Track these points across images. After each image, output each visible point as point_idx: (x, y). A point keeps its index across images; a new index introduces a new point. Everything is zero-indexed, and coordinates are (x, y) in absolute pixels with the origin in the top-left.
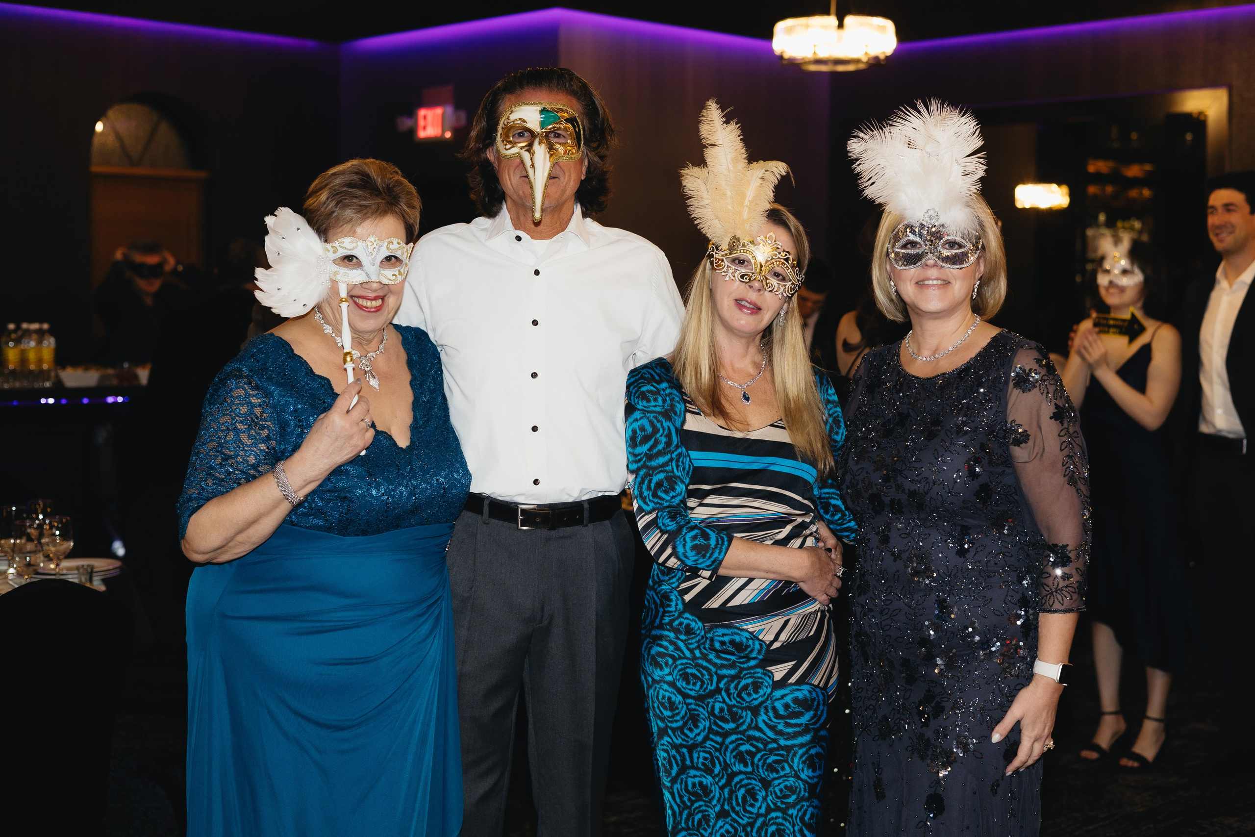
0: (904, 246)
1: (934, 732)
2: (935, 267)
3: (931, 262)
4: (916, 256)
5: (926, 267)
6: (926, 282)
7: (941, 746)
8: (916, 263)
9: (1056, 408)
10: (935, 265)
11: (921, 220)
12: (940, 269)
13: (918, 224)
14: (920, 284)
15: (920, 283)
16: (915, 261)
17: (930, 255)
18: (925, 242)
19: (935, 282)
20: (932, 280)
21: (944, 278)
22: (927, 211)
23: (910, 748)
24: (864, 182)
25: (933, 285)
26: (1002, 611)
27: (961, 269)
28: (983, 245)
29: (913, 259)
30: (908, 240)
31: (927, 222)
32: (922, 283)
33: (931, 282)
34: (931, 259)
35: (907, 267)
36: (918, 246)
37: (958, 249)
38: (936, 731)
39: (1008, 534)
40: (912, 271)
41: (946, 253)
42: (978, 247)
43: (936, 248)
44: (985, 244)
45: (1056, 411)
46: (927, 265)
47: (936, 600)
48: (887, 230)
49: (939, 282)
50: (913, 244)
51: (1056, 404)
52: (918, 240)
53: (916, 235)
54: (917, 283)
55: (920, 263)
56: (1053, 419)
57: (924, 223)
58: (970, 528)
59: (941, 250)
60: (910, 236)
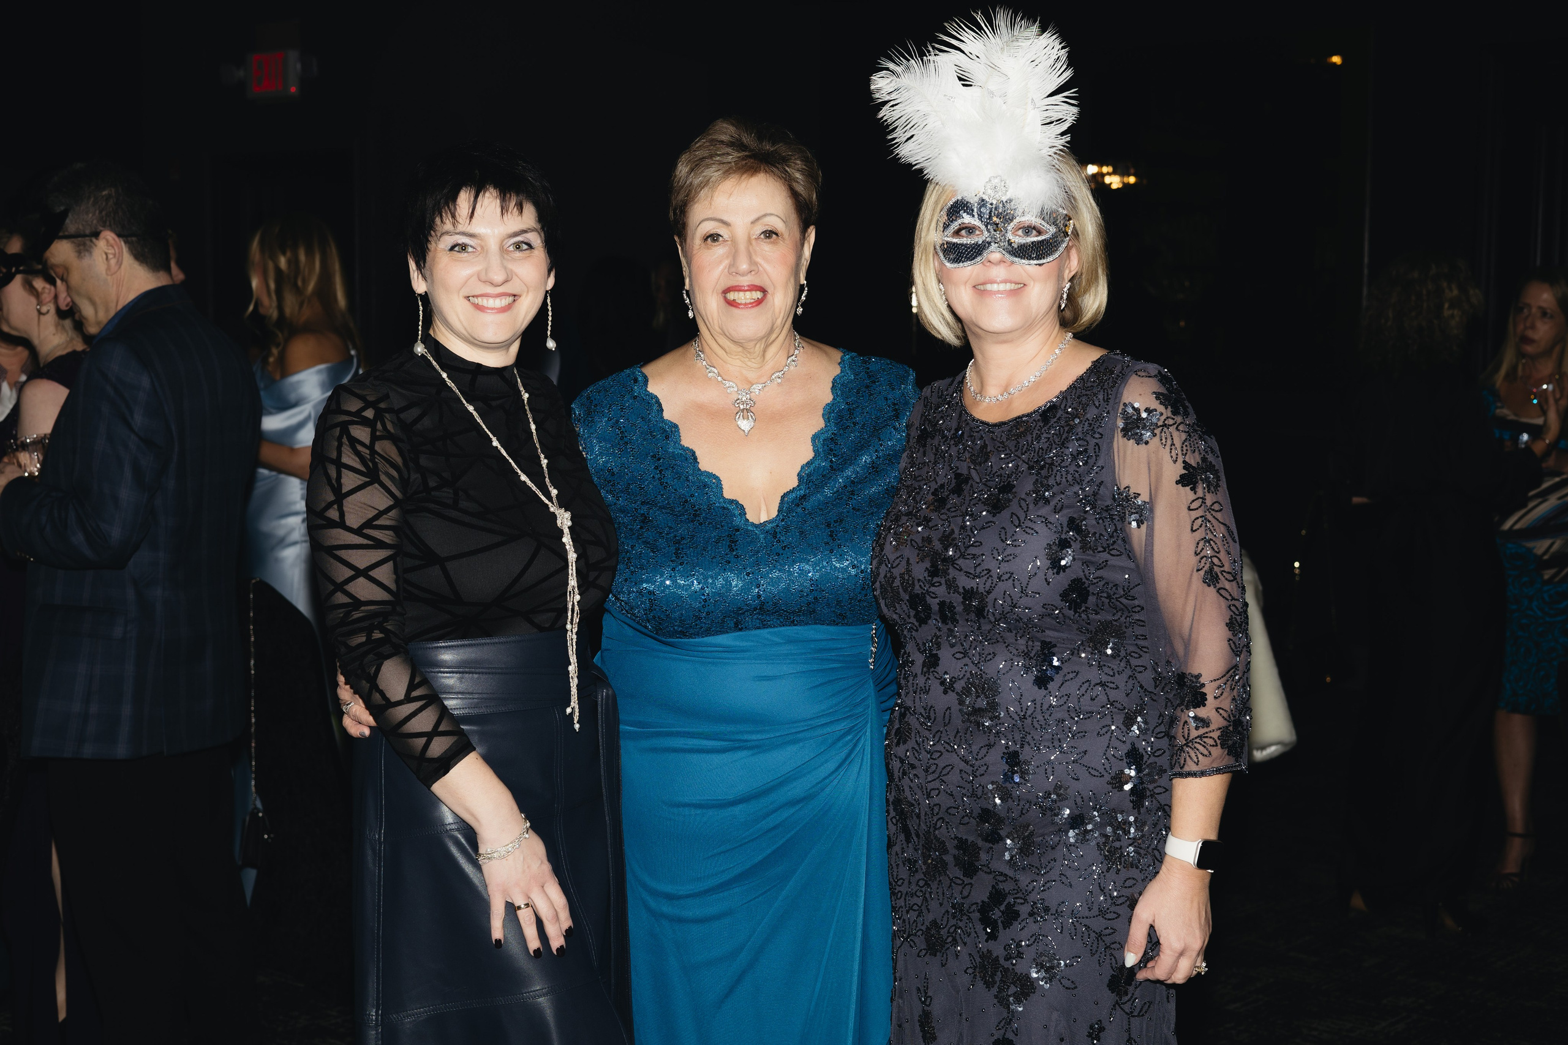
0: (957, 233)
1: (1005, 948)
2: (1002, 264)
4: (974, 248)
5: (988, 264)
6: (989, 287)
7: (1013, 969)
8: (974, 259)
9: (1184, 468)
10: (1002, 261)
11: (981, 193)
12: (1010, 266)
13: (976, 199)
14: (979, 290)
15: (979, 288)
17: (994, 246)
18: (987, 226)
19: (1002, 287)
20: (998, 283)
21: (1017, 279)
22: (990, 180)
23: (970, 971)
24: (897, 136)
25: (999, 292)
26: (1102, 770)
27: (1040, 265)
28: (1074, 228)
29: (970, 252)
30: (963, 223)
31: (989, 196)
32: (982, 287)
33: (995, 287)
34: (995, 253)
35: (962, 265)
36: (977, 232)
37: (1036, 236)
38: (1007, 947)
39: (1112, 656)
40: (967, 270)
41: (1018, 240)
42: (1067, 233)
43: (1004, 235)
44: (1077, 226)
45: (1184, 472)
46: (990, 261)
47: (1004, 753)
49: (1009, 286)
50: (971, 230)
51: (1184, 462)
52: (975, 222)
53: (973, 216)
54: (974, 287)
55: (979, 258)
56: (1180, 485)
57: (985, 197)
58: (1055, 646)
59: (1011, 238)
60: (967, 219)
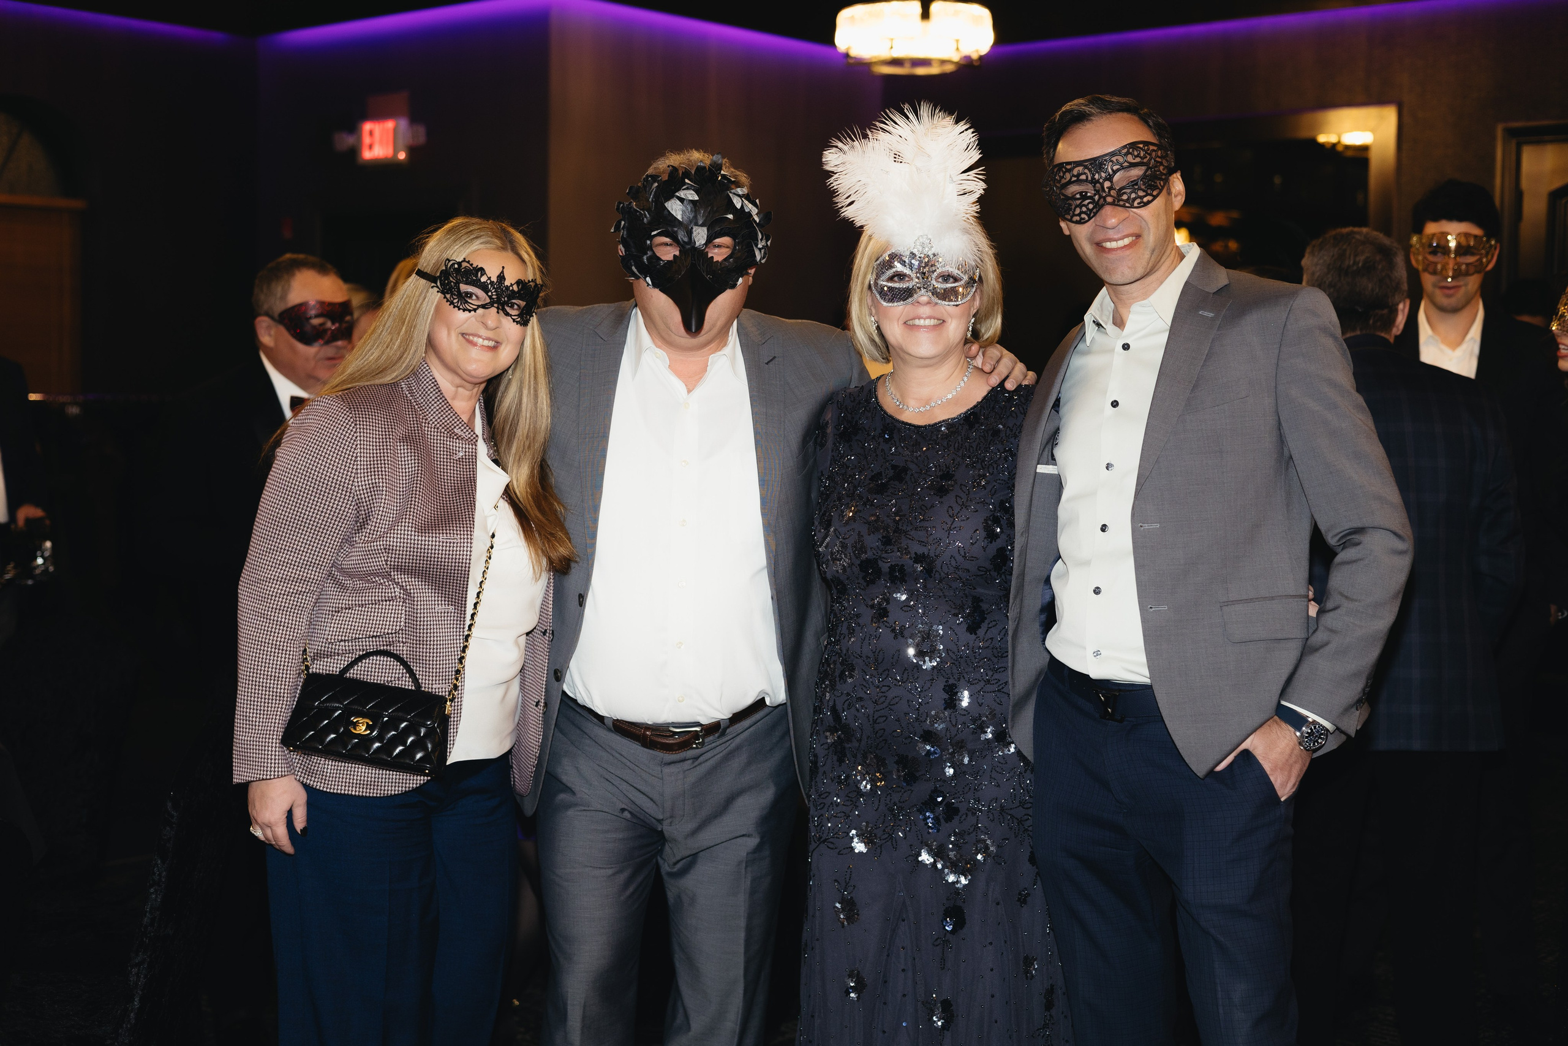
0: (891, 279)
2: (928, 305)
3: (924, 299)
4: (905, 291)
5: (917, 304)
6: (917, 322)
8: (906, 300)
10: (929, 303)
11: (912, 249)
12: (934, 306)
13: (908, 253)
15: (908, 323)
16: (904, 297)
17: (922, 290)
18: (915, 275)
19: (928, 322)
20: (925, 319)
21: (939, 317)
22: (919, 238)
24: (841, 201)
25: (925, 327)
27: (957, 305)
28: (980, 276)
29: (902, 294)
30: (896, 271)
31: (919, 251)
32: (911, 323)
33: (922, 322)
34: (923, 296)
35: (896, 304)
36: (907, 279)
37: (954, 283)
40: (898, 309)
41: (940, 286)
42: (975, 280)
43: (930, 282)
44: (982, 275)
46: (918, 302)
48: (870, 259)
49: (932, 322)
50: (901, 276)
52: (907, 271)
53: (905, 266)
54: (905, 323)
55: (910, 300)
57: (915, 251)
59: (935, 284)
60: (899, 267)
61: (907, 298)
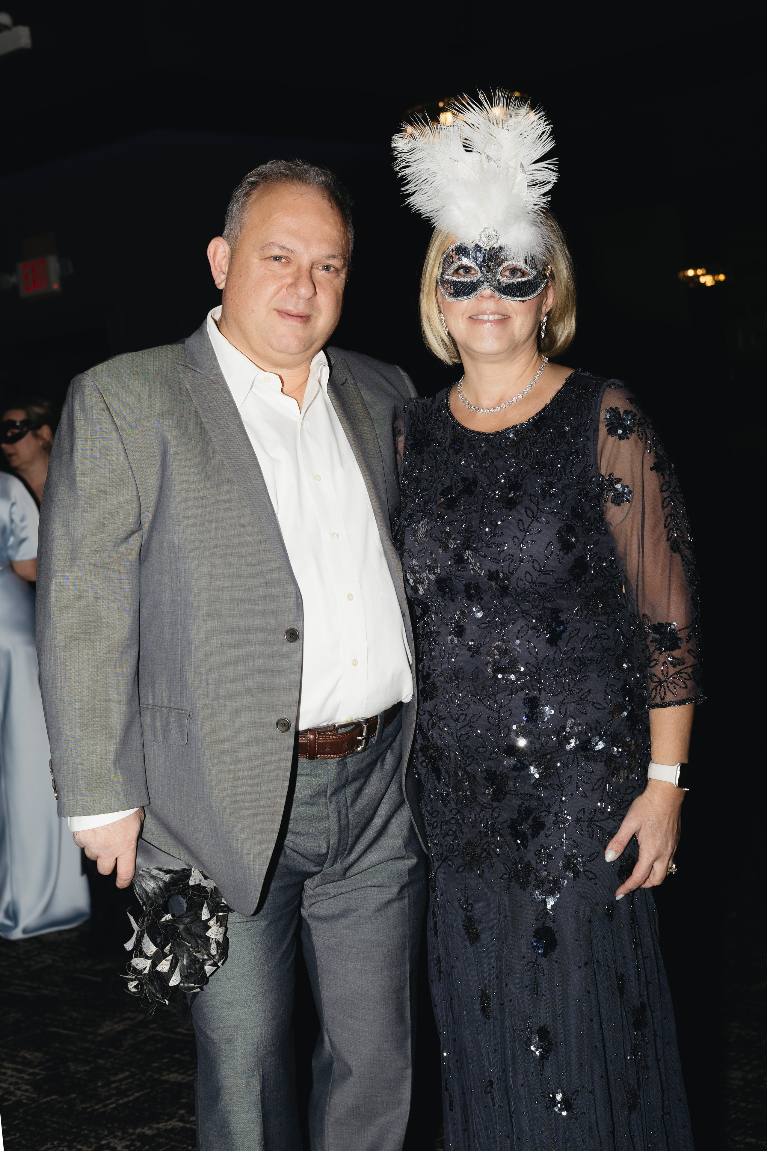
0: (456, 273)
1: (535, 854)
2: (492, 299)
3: (487, 293)
5: (481, 298)
6: (481, 317)
9: (656, 457)
11: (477, 240)
13: (473, 245)
14: (473, 319)
16: (468, 291)
17: (486, 284)
18: (481, 268)
19: (491, 317)
20: (489, 315)
21: (503, 312)
22: (485, 230)
23: (505, 877)
25: (488, 321)
26: (604, 704)
27: (522, 301)
28: (551, 271)
30: (462, 264)
31: (484, 243)
32: (475, 318)
35: (459, 299)
36: (473, 272)
37: (521, 277)
38: (537, 852)
40: (465, 304)
41: (506, 280)
42: (546, 276)
43: (495, 276)
44: (554, 270)
45: (657, 460)
46: (482, 296)
47: (525, 699)
48: (438, 252)
49: (497, 317)
50: (467, 270)
51: (656, 453)
52: (473, 264)
53: (470, 258)
54: (470, 318)
56: (654, 471)
57: (480, 244)
60: (464, 260)
61: (471, 293)
